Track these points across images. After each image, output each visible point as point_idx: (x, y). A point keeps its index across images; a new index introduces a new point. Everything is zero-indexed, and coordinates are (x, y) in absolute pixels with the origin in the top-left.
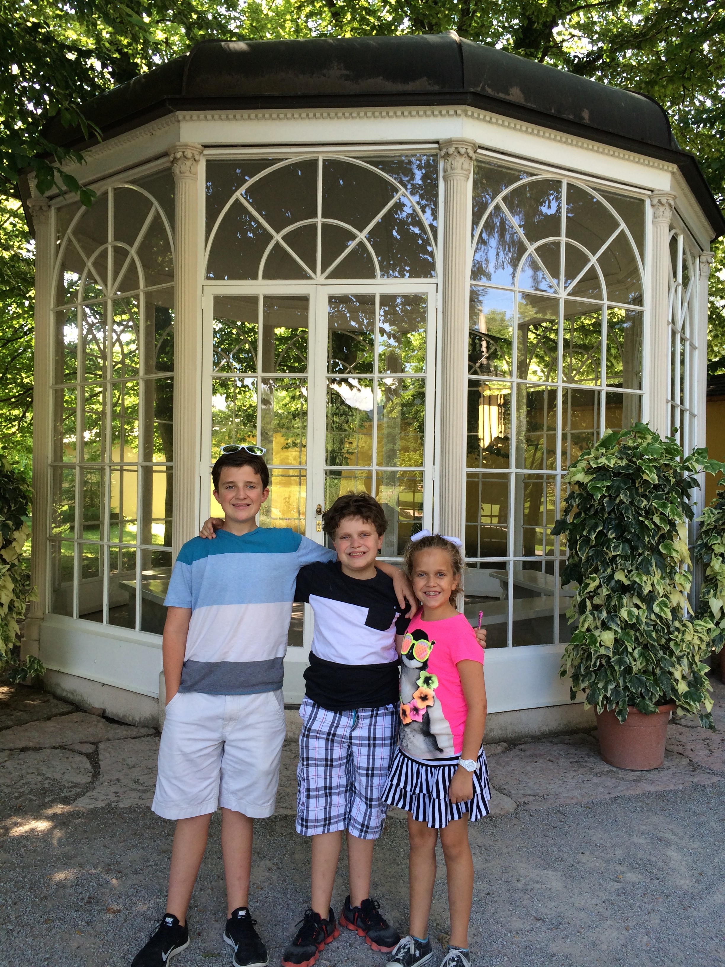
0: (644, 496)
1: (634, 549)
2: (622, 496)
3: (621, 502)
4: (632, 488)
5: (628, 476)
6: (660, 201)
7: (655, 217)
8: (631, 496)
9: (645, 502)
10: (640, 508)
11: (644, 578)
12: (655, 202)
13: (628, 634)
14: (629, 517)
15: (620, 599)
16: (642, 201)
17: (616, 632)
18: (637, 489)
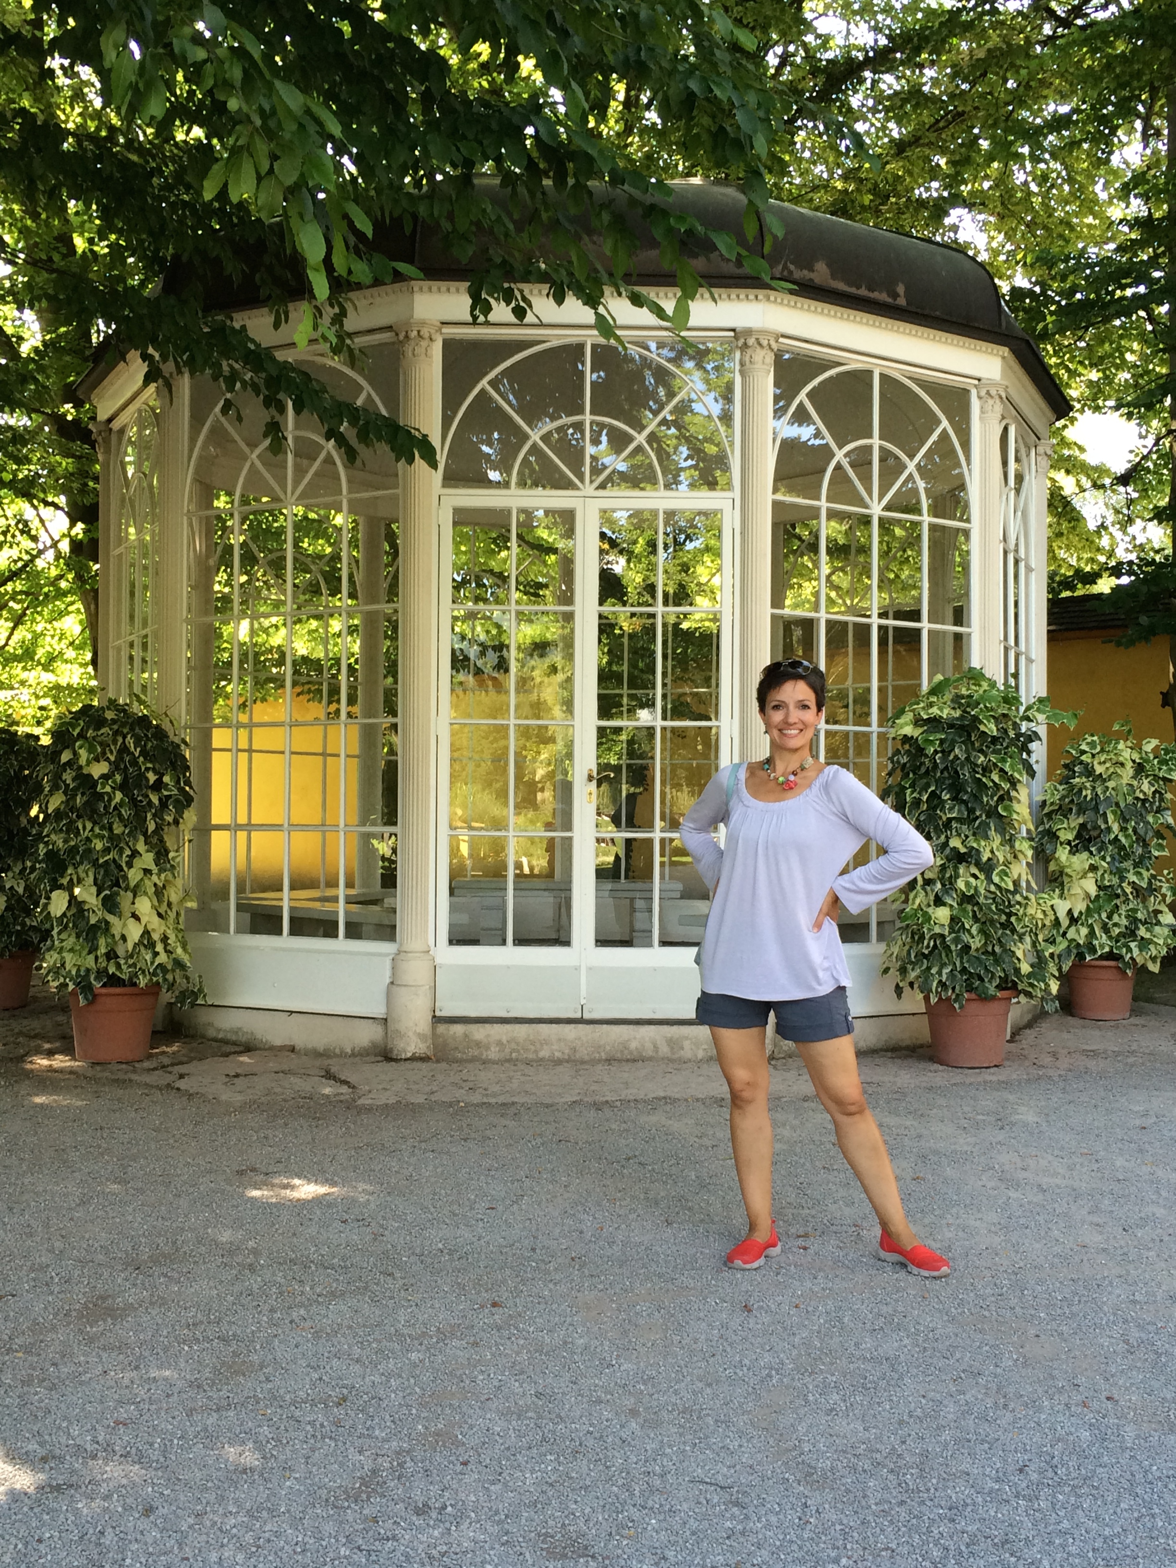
0: (981, 751)
1: (971, 811)
2: (957, 751)
3: (957, 758)
4: (968, 741)
5: (962, 727)
6: (988, 393)
7: (982, 411)
8: (967, 751)
9: (982, 758)
10: (977, 765)
11: (983, 843)
12: (983, 393)
13: (964, 910)
14: (965, 773)
15: (956, 869)
16: (968, 391)
17: (951, 906)
18: (973, 743)
